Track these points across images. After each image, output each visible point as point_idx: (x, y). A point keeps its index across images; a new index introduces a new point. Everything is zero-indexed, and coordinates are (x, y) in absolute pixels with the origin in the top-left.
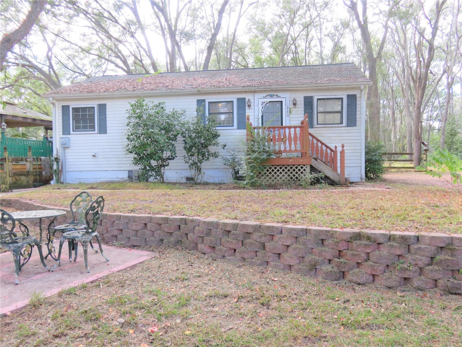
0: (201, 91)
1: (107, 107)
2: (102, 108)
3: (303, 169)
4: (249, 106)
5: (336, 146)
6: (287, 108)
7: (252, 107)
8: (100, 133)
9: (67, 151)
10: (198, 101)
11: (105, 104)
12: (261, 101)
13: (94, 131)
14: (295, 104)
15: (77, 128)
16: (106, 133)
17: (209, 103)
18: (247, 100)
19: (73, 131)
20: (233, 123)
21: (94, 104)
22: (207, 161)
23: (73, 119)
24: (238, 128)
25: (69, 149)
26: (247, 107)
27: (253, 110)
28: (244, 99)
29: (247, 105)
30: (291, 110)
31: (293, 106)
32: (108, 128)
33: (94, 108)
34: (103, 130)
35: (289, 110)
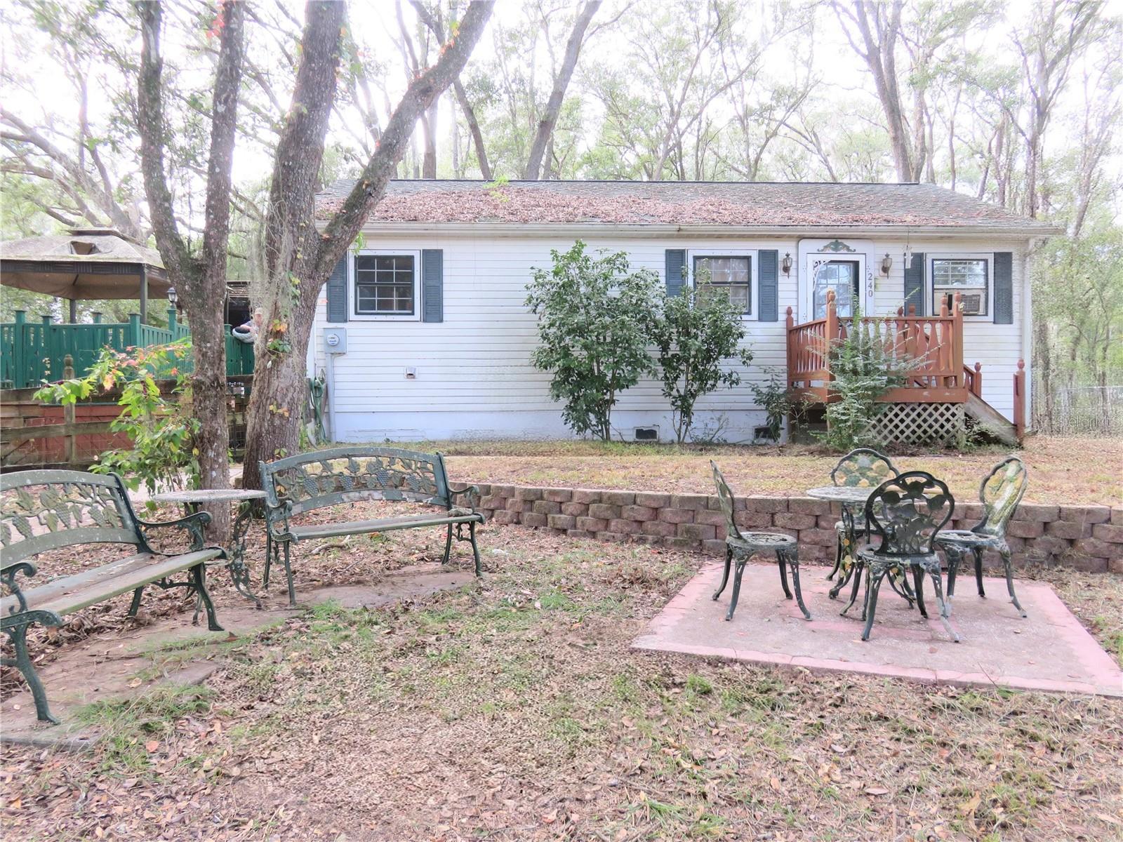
0: (686, 230)
1: (445, 257)
2: (433, 259)
3: (950, 412)
4: (786, 269)
5: (977, 364)
6: (868, 277)
7: (792, 271)
8: (425, 321)
9: (339, 361)
10: (669, 253)
11: (441, 251)
12: (812, 259)
13: (413, 314)
14: (885, 270)
15: (365, 306)
16: (441, 321)
17: (696, 258)
18: (781, 256)
19: (356, 313)
20: (750, 306)
21: (412, 249)
22: (712, 393)
23: (357, 284)
24: (760, 320)
25: (344, 357)
26: (780, 272)
27: (793, 279)
28: (775, 253)
29: (780, 266)
30: (878, 282)
31: (881, 273)
32: (445, 310)
33: (412, 257)
34: (434, 312)
35: (873, 281)
